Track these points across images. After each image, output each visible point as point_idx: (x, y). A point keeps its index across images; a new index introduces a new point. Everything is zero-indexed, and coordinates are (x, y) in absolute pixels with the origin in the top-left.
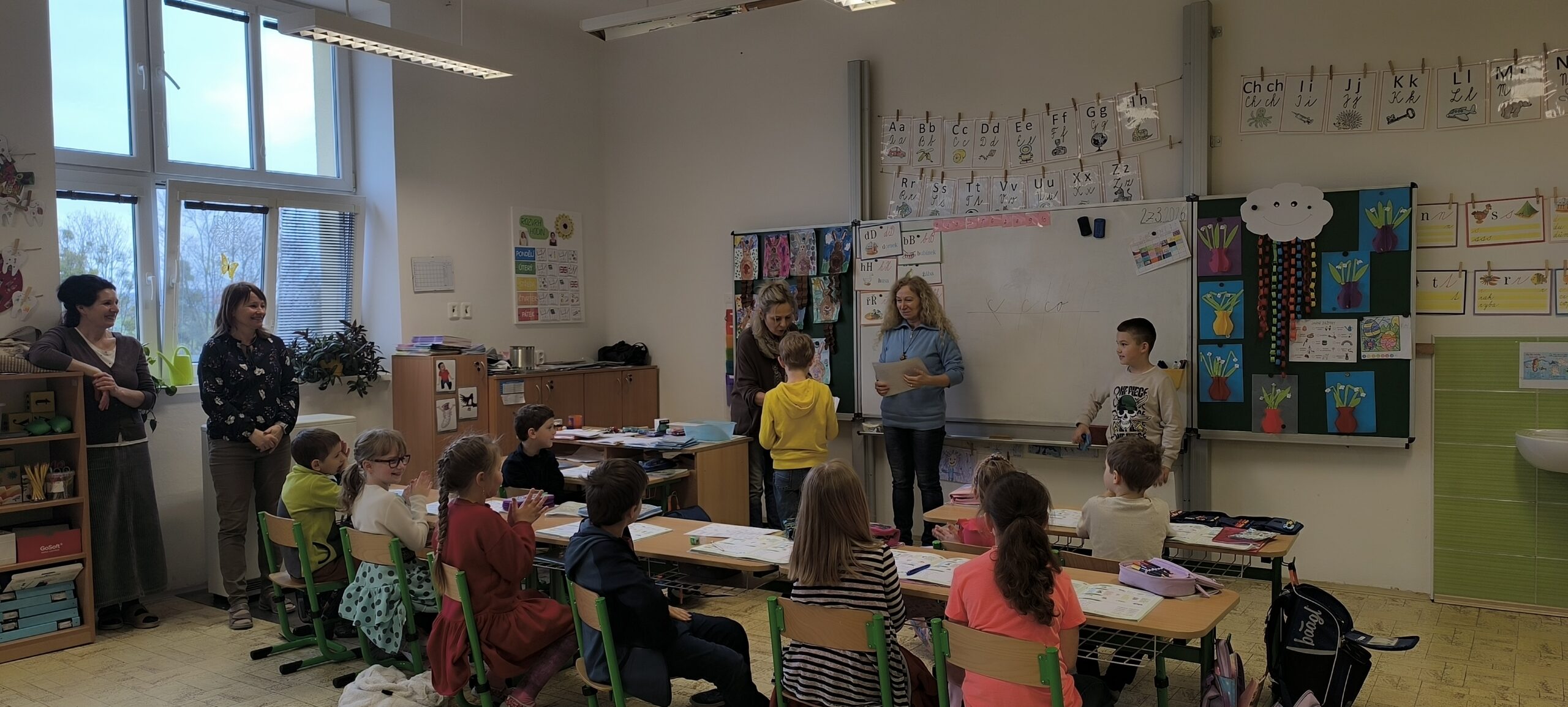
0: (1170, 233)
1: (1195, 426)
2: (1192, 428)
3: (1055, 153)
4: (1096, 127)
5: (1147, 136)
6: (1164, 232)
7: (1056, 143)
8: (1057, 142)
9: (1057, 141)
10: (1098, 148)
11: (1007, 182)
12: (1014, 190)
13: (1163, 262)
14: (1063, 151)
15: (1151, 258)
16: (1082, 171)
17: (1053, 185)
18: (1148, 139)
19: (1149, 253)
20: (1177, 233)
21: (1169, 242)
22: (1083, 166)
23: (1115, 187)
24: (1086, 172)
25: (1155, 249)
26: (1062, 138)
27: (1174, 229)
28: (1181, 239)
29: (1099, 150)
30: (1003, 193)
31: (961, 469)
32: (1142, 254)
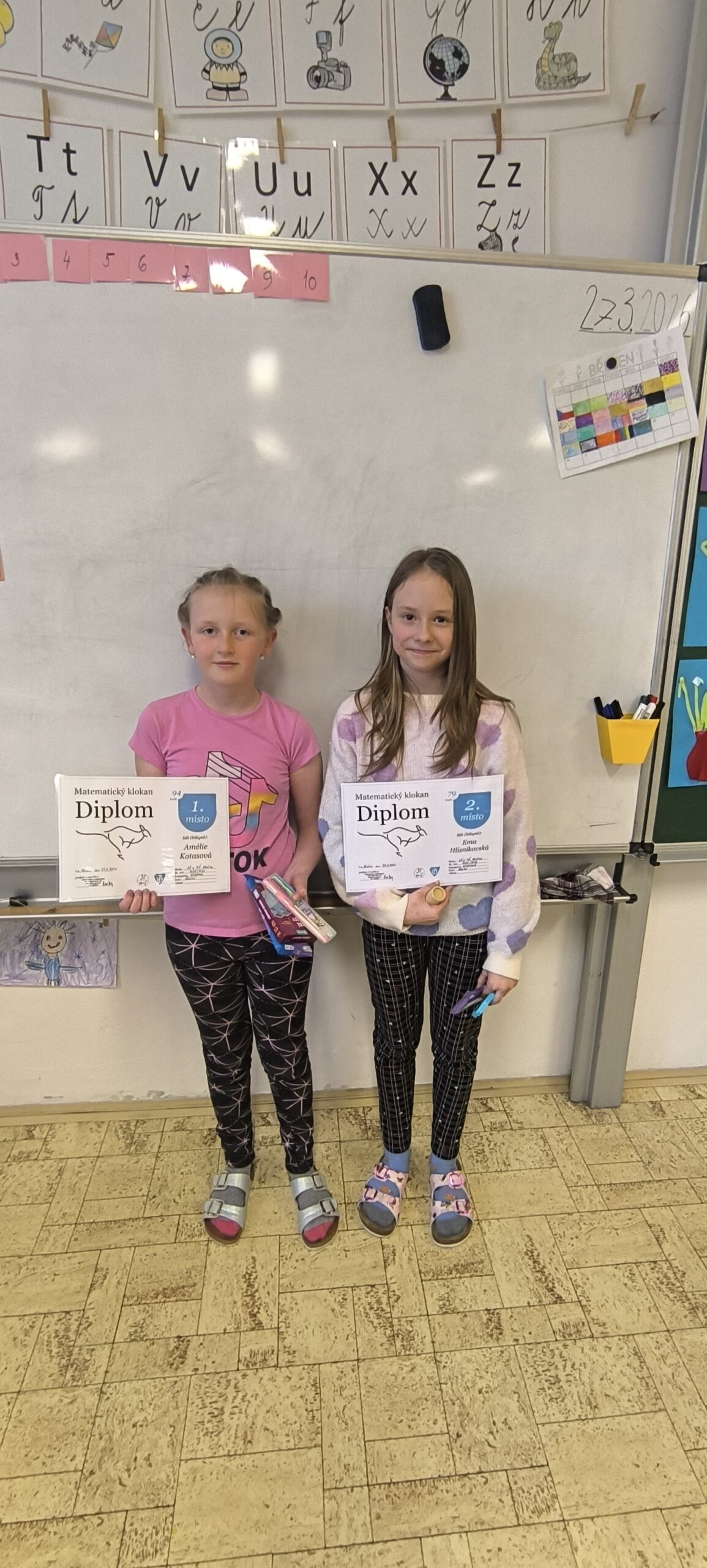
0: (649, 365)
1: (649, 839)
2: (643, 844)
3: (316, 76)
4: (437, 12)
5: (574, 79)
6: (637, 360)
7: (320, 46)
8: (324, 41)
9: (323, 39)
10: (441, 90)
11: (166, 156)
12: (190, 188)
13: (630, 447)
14: (340, 78)
15: (599, 433)
16: (395, 159)
17: (309, 192)
18: (580, 87)
19: (595, 417)
20: (670, 367)
21: (647, 391)
22: (399, 143)
23: (481, 226)
24: (408, 161)
25: (611, 407)
26: (335, 29)
27: (665, 356)
28: (680, 387)
29: (446, 97)
30: (155, 192)
31: (79, 957)
32: (578, 418)
